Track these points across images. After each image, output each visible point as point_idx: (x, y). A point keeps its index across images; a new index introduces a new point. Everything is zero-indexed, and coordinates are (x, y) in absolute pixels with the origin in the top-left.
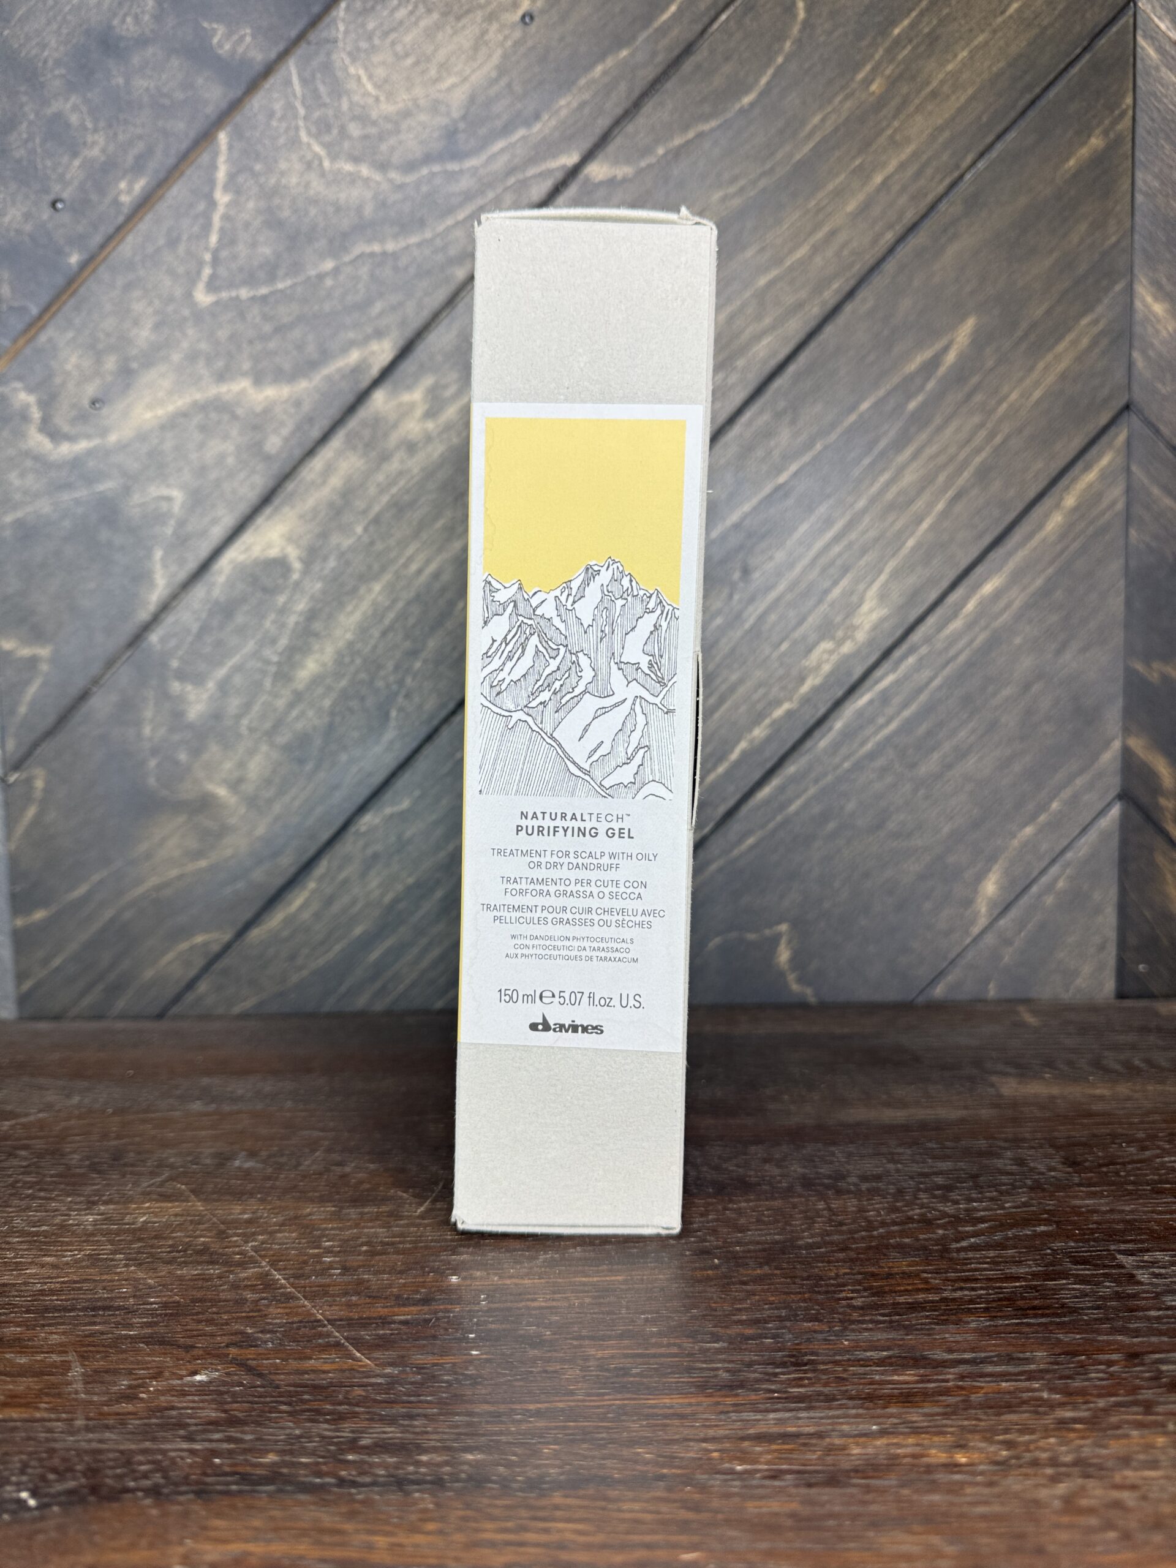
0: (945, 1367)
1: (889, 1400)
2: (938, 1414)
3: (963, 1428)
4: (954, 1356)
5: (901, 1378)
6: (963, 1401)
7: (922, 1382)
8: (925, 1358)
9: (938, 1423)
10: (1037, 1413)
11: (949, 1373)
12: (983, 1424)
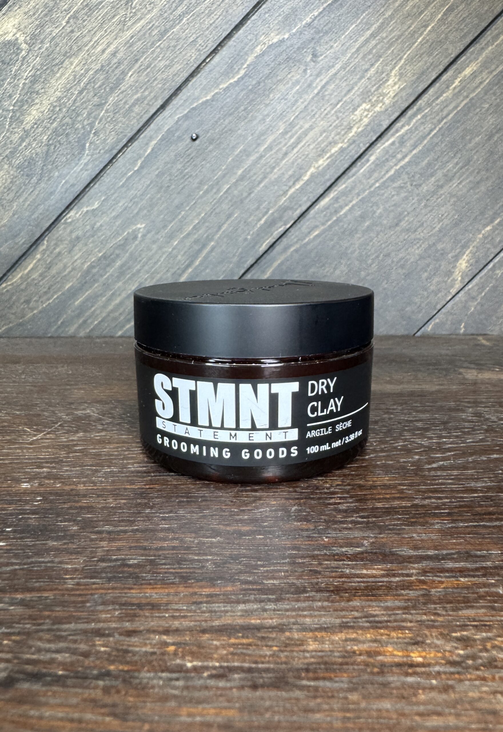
0: (410, 562)
1: (354, 592)
2: (399, 608)
3: (421, 622)
4: (420, 553)
5: (369, 572)
6: (423, 595)
7: (388, 575)
8: (393, 554)
9: (398, 617)
10: (493, 608)
11: (414, 568)
12: (440, 619)
